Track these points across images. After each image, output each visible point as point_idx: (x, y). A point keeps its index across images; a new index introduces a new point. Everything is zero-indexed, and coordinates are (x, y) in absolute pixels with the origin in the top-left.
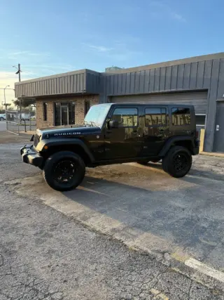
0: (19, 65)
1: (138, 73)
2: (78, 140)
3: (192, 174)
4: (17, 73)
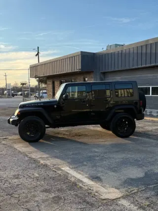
0: (38, 48)
1: (124, 51)
3: (135, 135)
4: (36, 55)
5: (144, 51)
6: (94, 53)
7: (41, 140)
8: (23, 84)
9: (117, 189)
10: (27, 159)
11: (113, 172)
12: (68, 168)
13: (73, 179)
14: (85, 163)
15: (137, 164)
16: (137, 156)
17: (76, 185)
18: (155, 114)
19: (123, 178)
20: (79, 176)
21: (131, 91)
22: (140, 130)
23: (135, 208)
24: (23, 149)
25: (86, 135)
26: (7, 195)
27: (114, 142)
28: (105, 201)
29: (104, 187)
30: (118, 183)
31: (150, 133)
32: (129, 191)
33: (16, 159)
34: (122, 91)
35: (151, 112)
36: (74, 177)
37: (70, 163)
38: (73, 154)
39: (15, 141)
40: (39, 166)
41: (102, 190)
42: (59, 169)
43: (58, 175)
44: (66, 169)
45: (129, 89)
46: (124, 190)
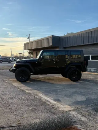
0: (29, 34)
1: (76, 36)
2: (28, 63)
3: (81, 81)
4: (28, 38)
5: (88, 35)
6: (60, 37)
7: (27, 81)
8: (20, 53)
9: (70, 106)
10: (19, 90)
11: (68, 97)
12: (42, 95)
13: (44, 100)
14: (52, 93)
15: (82, 94)
16: (82, 90)
17: (46, 103)
18: (93, 71)
19: (73, 100)
20: (47, 99)
21: (80, 56)
22: (84, 78)
23: (80, 116)
24: (17, 85)
25: (53, 80)
26: (4, 107)
27: (69, 83)
28: (62, 112)
29: (62, 105)
30: (70, 103)
31: (90, 80)
32: (77, 107)
33: (13, 90)
34: (75, 56)
35: (90, 70)
36: (45, 99)
37: (43, 93)
38: (45, 88)
39: (13, 81)
40: (25, 93)
41: (61, 106)
42: (37, 95)
43: (36, 98)
44: (41, 95)
45: (78, 55)
46: (73, 106)
